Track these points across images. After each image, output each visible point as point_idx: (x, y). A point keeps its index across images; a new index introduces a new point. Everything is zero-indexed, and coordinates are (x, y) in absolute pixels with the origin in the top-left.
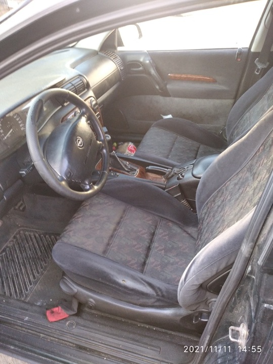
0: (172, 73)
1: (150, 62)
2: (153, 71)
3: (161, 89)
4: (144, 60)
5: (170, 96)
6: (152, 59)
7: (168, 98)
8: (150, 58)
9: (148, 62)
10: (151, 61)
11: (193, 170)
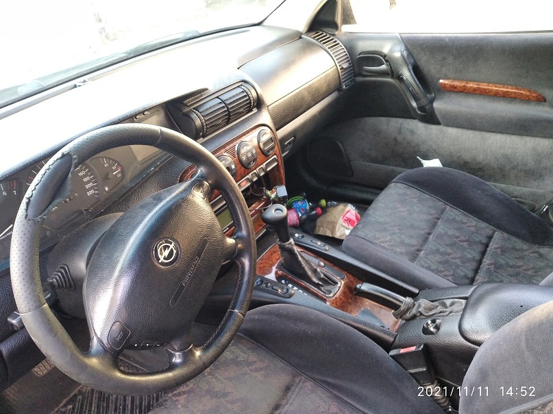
0: (448, 79)
1: (402, 55)
2: (407, 74)
3: (421, 108)
4: (391, 51)
5: (439, 123)
6: (407, 49)
7: (434, 128)
8: (403, 48)
9: (397, 55)
10: (405, 54)
11: (462, 316)
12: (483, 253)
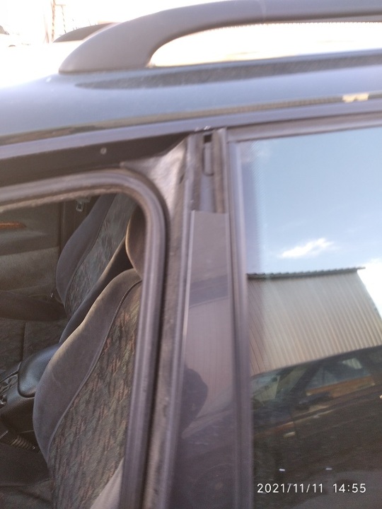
11: (19, 384)
12: (22, 341)
